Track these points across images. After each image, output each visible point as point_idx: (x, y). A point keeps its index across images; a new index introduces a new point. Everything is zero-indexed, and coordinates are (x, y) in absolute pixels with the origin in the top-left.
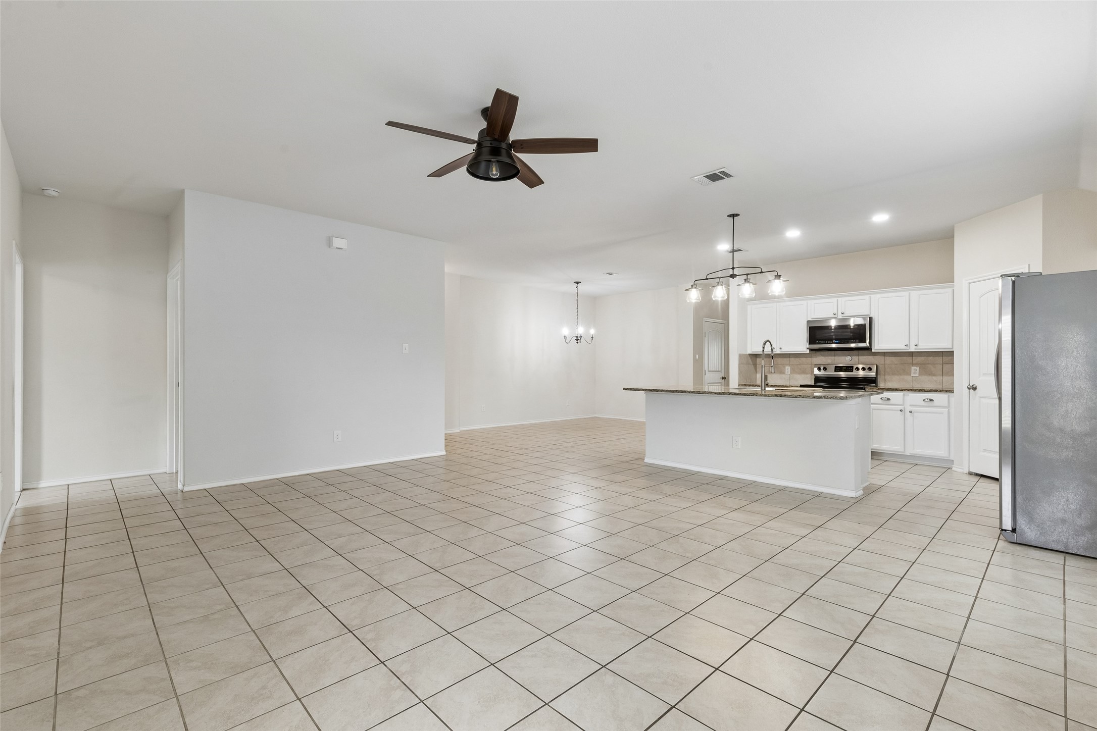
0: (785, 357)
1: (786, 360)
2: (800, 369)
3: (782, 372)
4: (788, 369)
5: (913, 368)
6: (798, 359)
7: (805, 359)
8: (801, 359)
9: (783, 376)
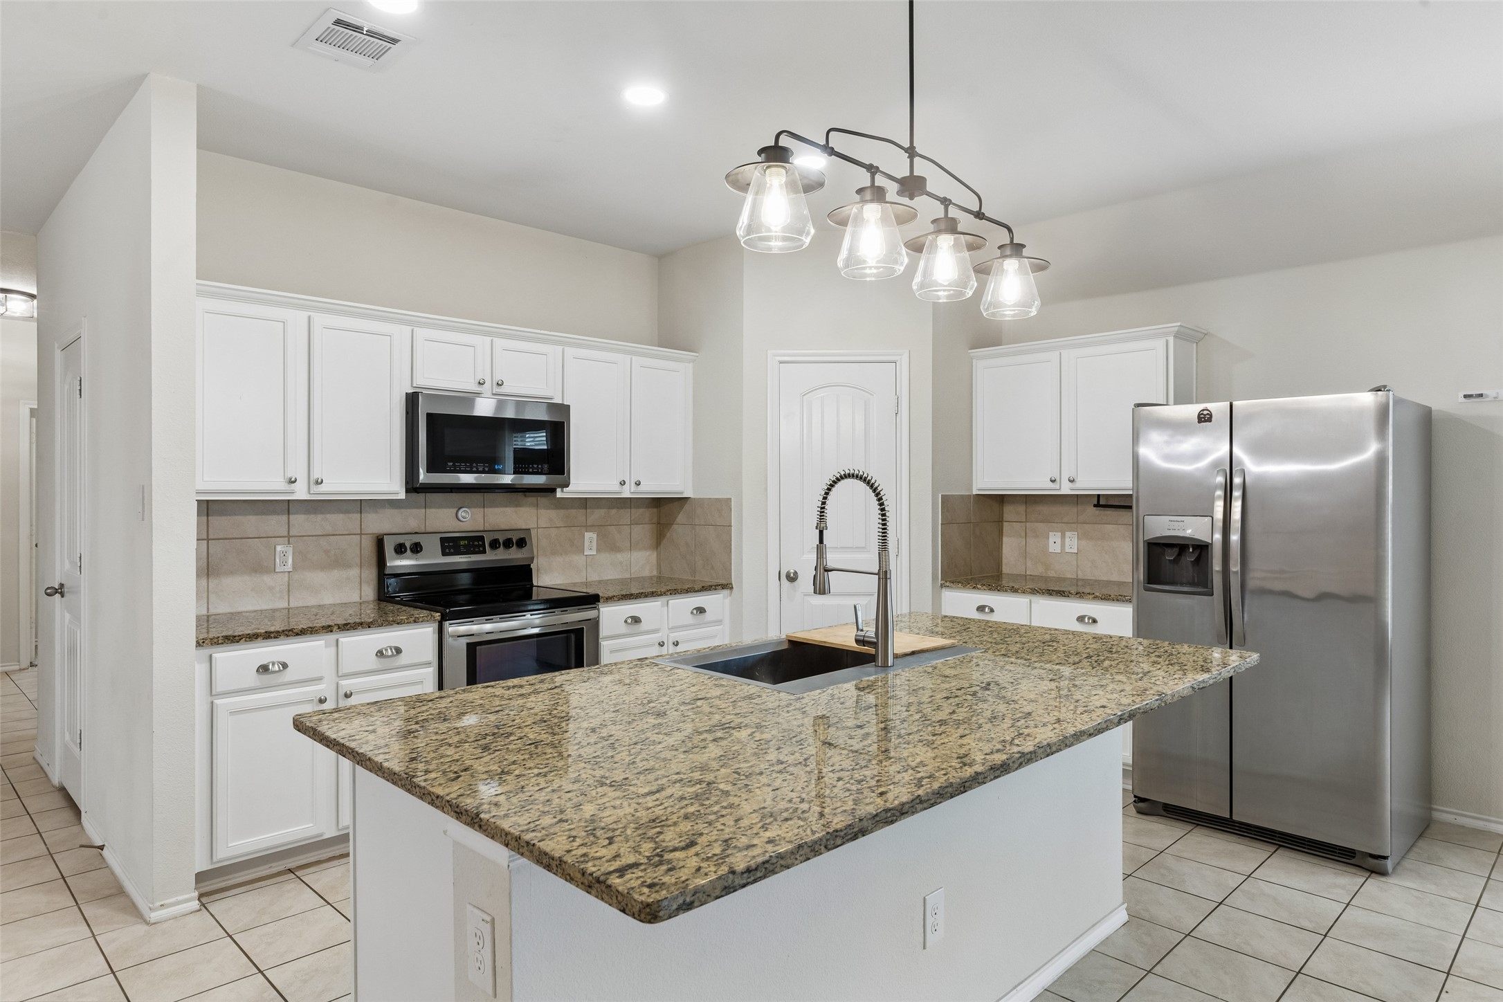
0: (274, 513)
1: (275, 523)
2: (327, 552)
3: (262, 567)
4: (285, 555)
5: (588, 535)
6: (320, 517)
7: (342, 516)
8: (328, 516)
9: (267, 579)
